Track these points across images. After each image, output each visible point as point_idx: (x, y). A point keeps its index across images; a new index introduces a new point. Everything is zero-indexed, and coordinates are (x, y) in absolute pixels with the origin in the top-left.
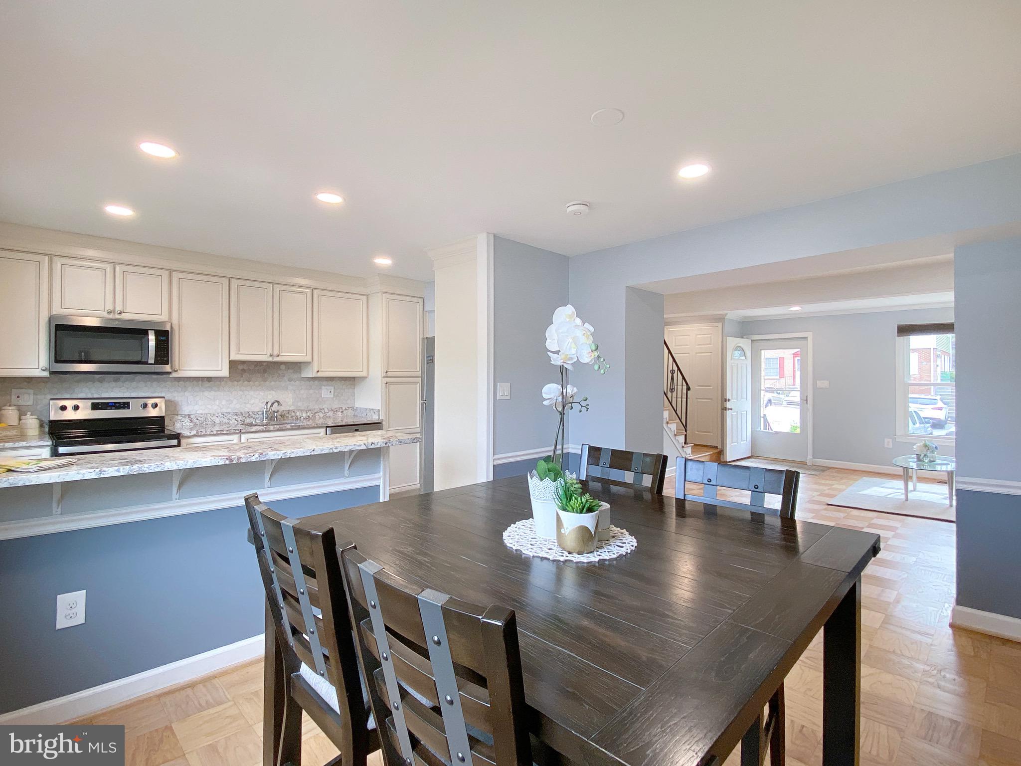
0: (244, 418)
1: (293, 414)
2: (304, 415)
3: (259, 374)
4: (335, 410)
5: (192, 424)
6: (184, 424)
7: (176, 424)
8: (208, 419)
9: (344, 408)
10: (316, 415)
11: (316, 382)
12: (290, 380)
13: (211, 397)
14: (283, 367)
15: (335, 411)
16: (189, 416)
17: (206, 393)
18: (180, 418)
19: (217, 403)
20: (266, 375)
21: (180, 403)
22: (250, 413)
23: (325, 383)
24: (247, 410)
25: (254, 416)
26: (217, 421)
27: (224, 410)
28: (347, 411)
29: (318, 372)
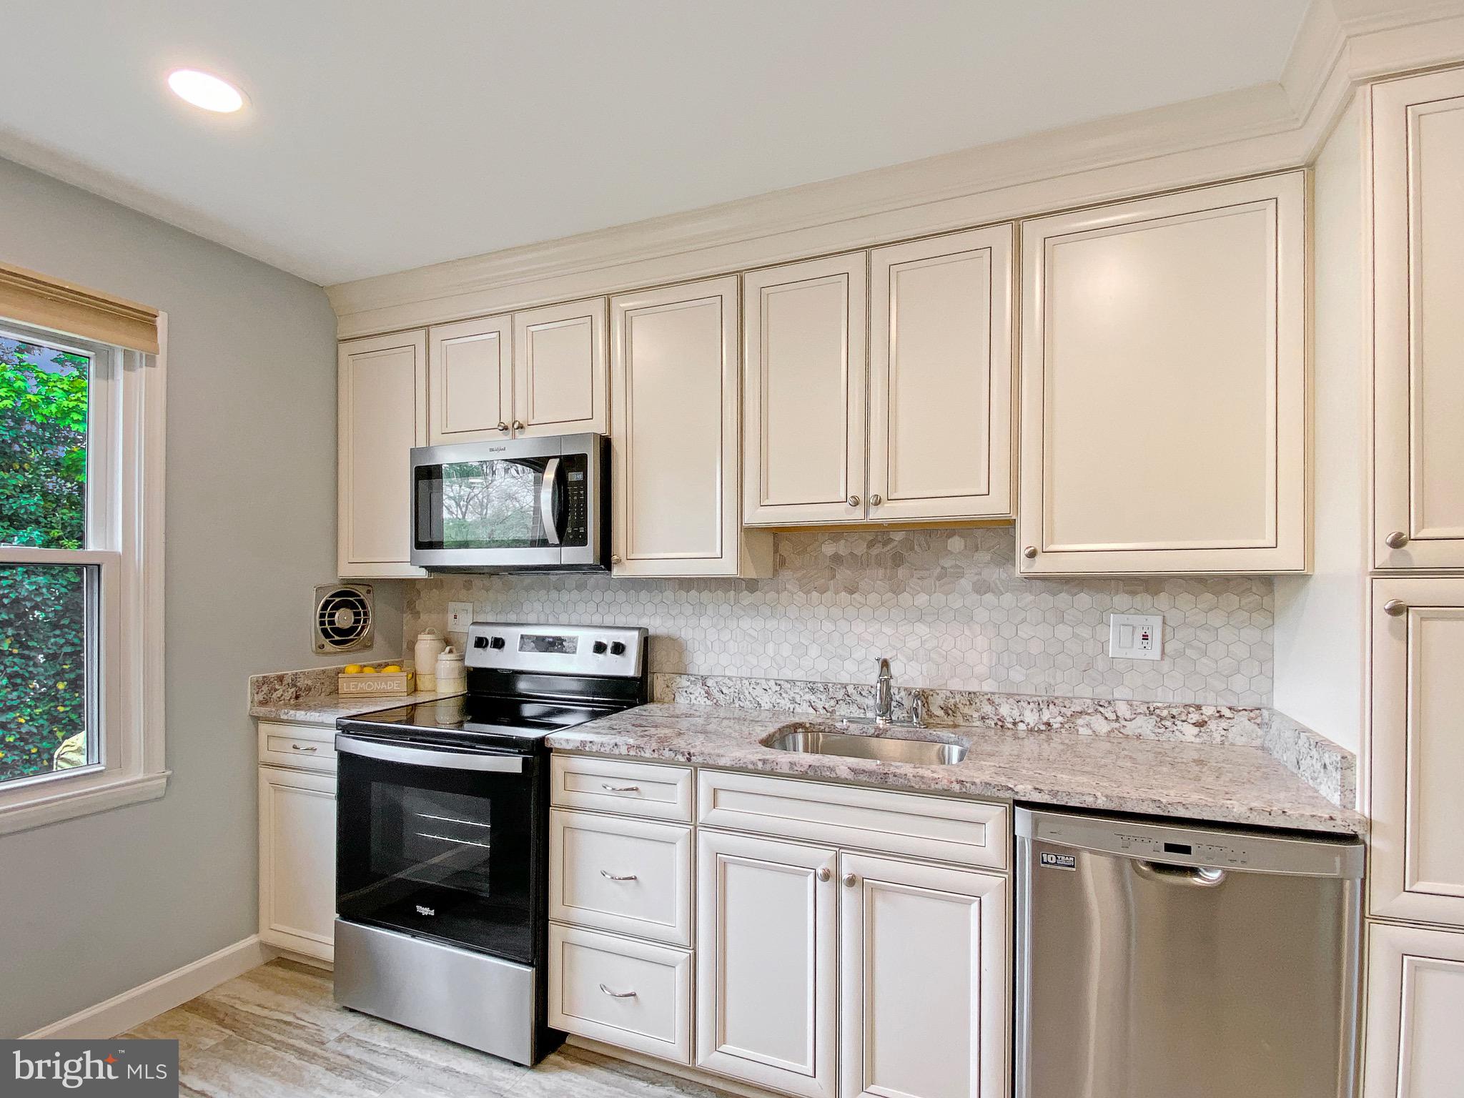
0: (833, 702)
1: (987, 709)
2: (1031, 718)
3: (881, 572)
4: (1165, 713)
5: (709, 702)
6: (693, 701)
7: (677, 699)
8: (743, 693)
9: (1208, 711)
10: (1080, 721)
11: (1084, 599)
12: (982, 588)
13: (755, 634)
14: (956, 543)
15: (1165, 718)
16: (704, 680)
17: (746, 623)
18: (684, 682)
19: (771, 648)
20: (901, 572)
21: (690, 644)
22: (850, 689)
23: (1121, 600)
24: (844, 679)
25: (859, 698)
26: (766, 702)
27: (788, 674)
28: (1224, 724)
29: (1032, 555)
